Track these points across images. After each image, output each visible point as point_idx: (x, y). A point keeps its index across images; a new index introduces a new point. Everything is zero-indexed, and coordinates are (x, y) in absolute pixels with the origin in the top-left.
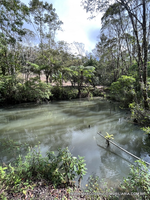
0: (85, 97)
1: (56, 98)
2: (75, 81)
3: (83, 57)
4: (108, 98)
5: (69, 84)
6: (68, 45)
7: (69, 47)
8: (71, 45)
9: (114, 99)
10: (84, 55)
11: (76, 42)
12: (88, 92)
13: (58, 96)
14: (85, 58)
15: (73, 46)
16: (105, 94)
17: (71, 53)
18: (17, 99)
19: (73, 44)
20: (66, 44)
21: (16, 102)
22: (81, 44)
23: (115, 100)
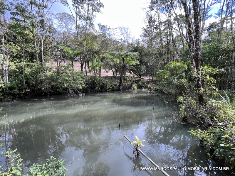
0: (127, 89)
1: (91, 90)
2: (116, 71)
3: (129, 44)
4: (156, 90)
5: (110, 74)
6: (111, 30)
7: (113, 32)
8: (115, 30)
9: (162, 92)
10: (130, 41)
11: (122, 27)
12: (132, 84)
13: (95, 88)
14: (132, 44)
15: (117, 31)
16: (152, 86)
17: (115, 39)
18: (45, 90)
19: (118, 29)
20: (110, 29)
21: (43, 94)
22: (127, 29)
23: (164, 93)
